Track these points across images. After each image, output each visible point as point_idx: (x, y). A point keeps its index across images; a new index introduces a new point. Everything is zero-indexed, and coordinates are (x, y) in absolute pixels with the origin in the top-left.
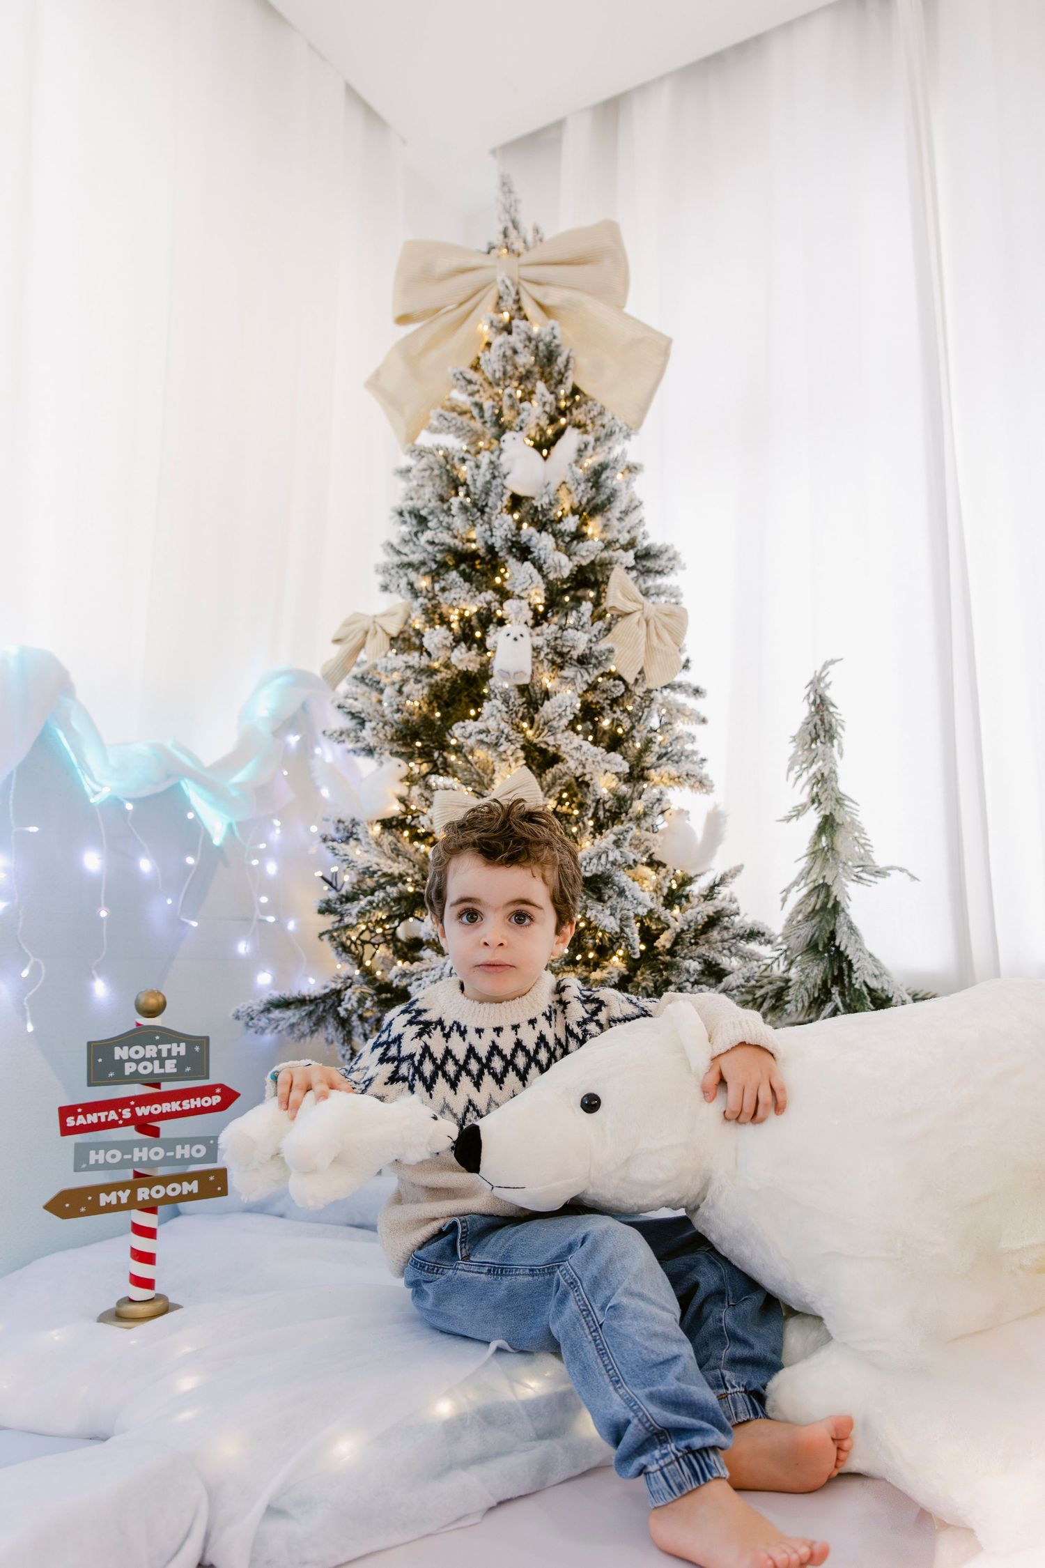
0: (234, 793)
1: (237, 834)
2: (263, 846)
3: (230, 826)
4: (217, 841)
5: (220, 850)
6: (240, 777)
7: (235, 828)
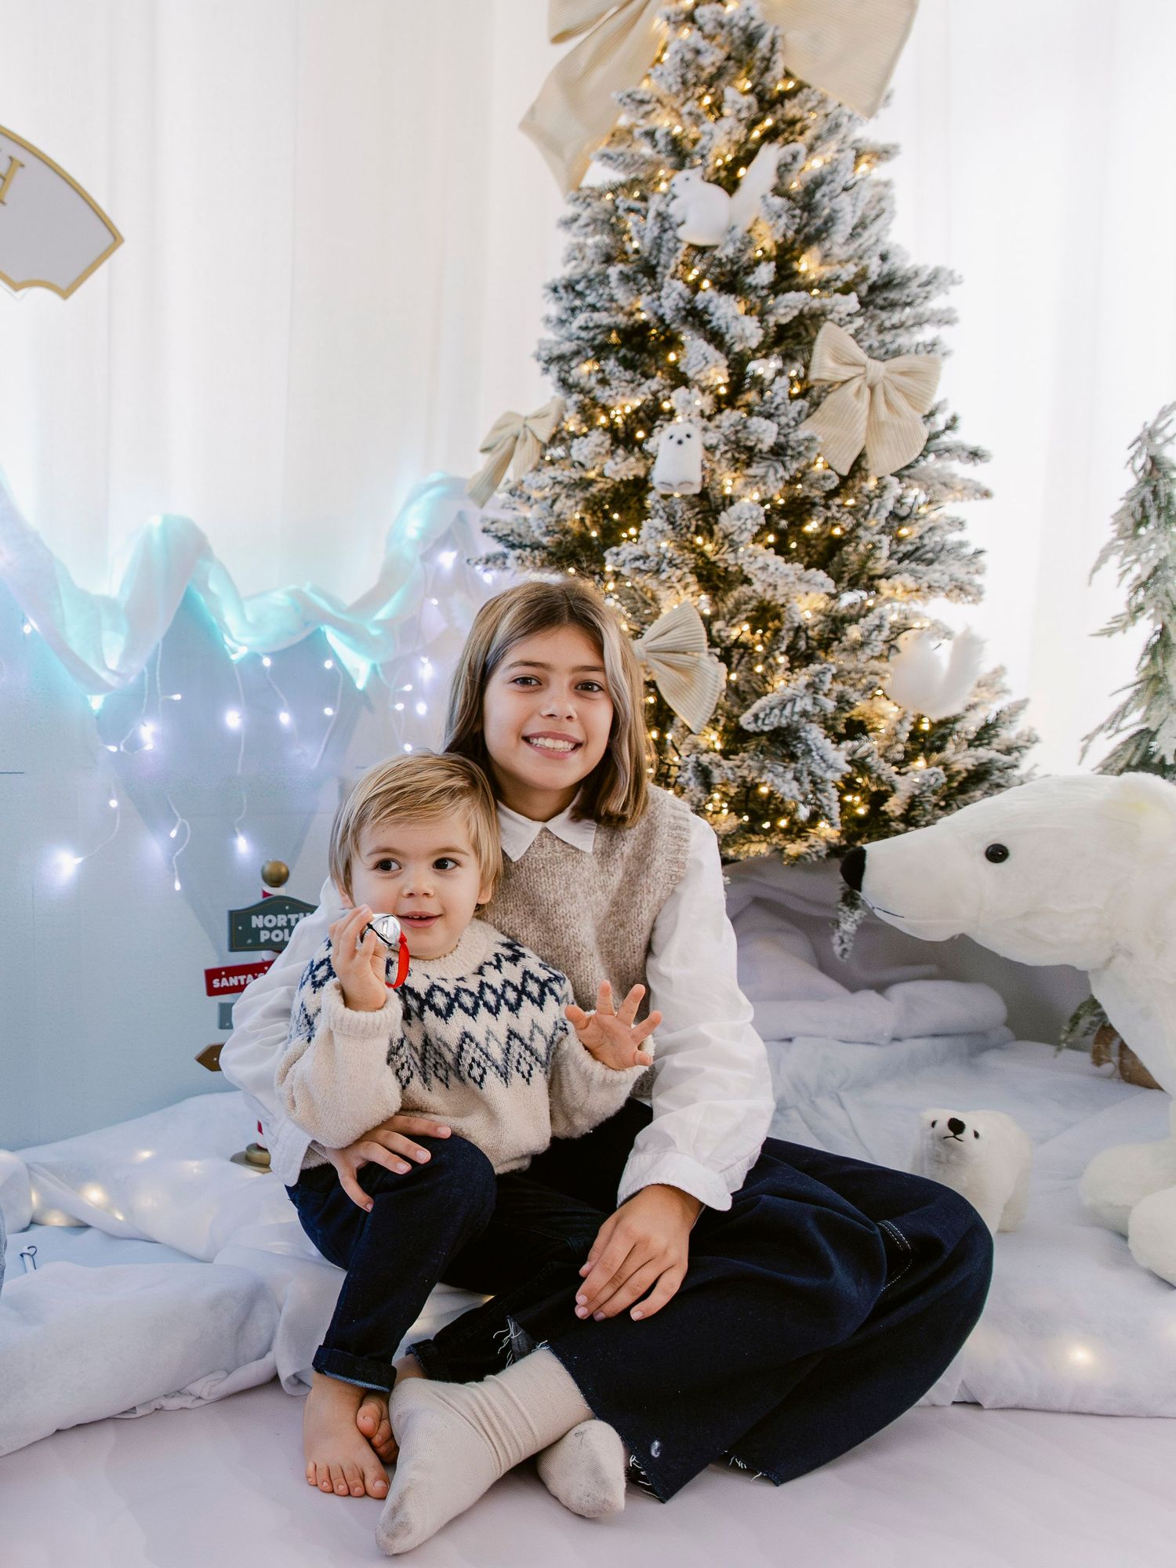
0: (375, 632)
1: (381, 675)
2: (408, 688)
3: (374, 667)
4: (360, 684)
5: (363, 694)
6: (383, 614)
7: (379, 669)
